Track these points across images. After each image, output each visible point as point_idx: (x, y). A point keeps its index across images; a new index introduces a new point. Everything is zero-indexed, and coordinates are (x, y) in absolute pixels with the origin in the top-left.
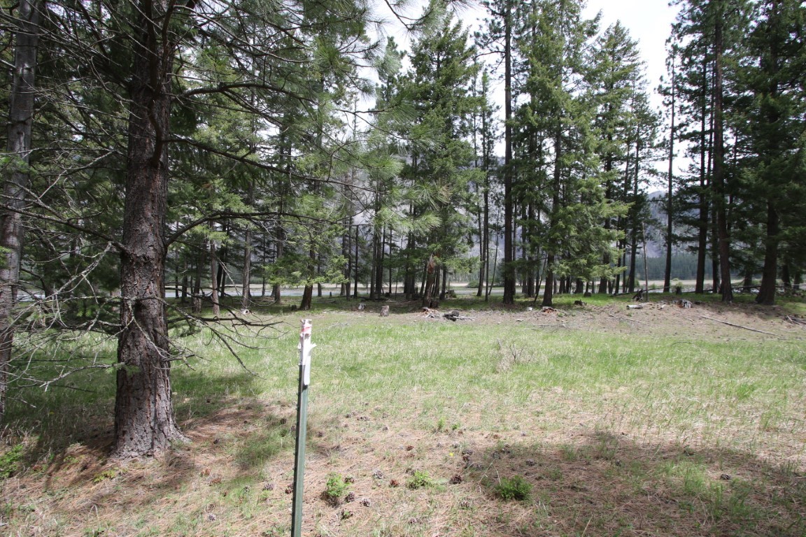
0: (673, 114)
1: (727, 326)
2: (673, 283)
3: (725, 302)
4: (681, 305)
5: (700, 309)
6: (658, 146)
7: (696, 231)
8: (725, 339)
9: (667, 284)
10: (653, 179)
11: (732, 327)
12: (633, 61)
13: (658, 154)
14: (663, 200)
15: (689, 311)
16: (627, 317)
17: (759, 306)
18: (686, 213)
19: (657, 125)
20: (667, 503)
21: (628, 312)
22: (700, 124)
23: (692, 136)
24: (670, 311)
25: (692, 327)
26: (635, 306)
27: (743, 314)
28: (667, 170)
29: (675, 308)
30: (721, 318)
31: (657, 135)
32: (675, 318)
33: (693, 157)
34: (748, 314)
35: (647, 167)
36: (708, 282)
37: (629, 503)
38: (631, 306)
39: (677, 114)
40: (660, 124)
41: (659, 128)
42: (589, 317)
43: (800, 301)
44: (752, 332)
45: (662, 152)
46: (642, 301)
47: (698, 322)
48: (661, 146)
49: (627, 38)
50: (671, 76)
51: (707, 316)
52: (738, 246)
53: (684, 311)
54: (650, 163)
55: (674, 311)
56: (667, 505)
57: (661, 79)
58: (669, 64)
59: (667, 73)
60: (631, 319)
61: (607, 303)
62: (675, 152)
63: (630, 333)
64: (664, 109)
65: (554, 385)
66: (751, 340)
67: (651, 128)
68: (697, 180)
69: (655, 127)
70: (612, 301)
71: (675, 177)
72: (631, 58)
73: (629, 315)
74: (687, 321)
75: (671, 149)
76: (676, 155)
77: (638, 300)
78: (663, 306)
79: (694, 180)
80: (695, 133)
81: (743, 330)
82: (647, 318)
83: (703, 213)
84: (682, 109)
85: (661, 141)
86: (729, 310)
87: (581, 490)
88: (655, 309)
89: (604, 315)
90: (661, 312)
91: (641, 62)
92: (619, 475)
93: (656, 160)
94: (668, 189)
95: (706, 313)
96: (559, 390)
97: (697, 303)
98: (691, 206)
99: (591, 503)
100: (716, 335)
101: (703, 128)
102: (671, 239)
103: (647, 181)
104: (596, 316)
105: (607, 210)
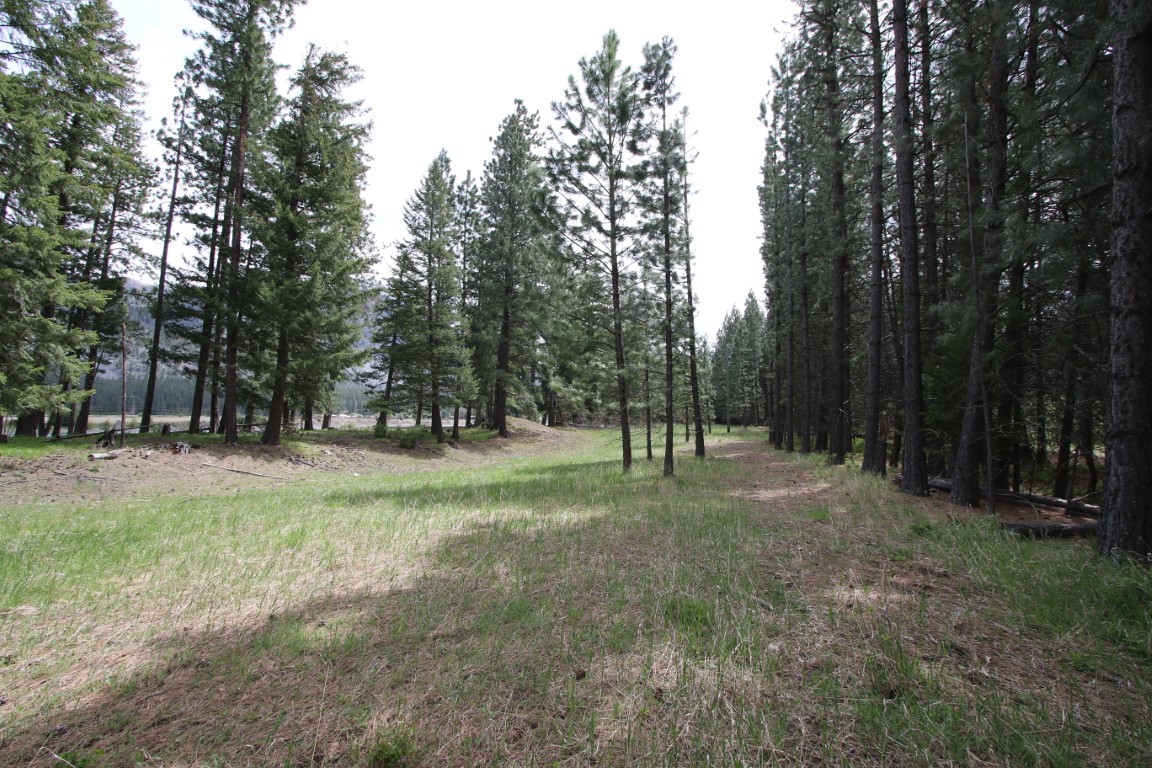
0: (176, 180)
1: (234, 474)
2: (155, 419)
3: (229, 444)
4: (176, 450)
5: (199, 453)
6: (151, 216)
7: (194, 349)
8: (235, 490)
9: (146, 421)
10: (136, 261)
11: (239, 474)
12: (125, 71)
13: (148, 227)
14: (148, 297)
15: (187, 458)
16: (91, 474)
17: (266, 447)
18: (183, 322)
19: (150, 185)
20: (283, 674)
21: (92, 465)
22: (213, 208)
23: (199, 220)
24: (159, 460)
25: (192, 479)
26: (106, 455)
27: (249, 458)
28: (160, 254)
29: (168, 456)
30: (226, 463)
31: (150, 199)
32: (168, 469)
33: (199, 248)
34: (255, 457)
35: (128, 240)
36: (205, 419)
37: (245, 697)
38: (96, 455)
39: (181, 182)
40: (155, 186)
41: (154, 190)
42: (13, 479)
43: (299, 440)
44: (261, 478)
45: (153, 227)
46: (113, 447)
47: (198, 472)
48: (156, 216)
49: (119, 29)
50: (179, 125)
51: (209, 463)
52: (246, 375)
53: (180, 458)
54: (134, 236)
55: (167, 459)
56: (285, 676)
57: (164, 121)
58: (177, 107)
59: (173, 117)
60: (98, 475)
61: (47, 453)
62: (173, 233)
63: (102, 499)
64: (164, 166)
65: (17, 602)
66: (262, 486)
67: (140, 185)
68: (202, 280)
69: (147, 186)
70: (58, 449)
71: (169, 268)
72: (122, 65)
73: (95, 470)
74: (184, 472)
75: (169, 225)
76: (174, 238)
77: (105, 445)
78: (149, 453)
79: (197, 278)
80: (204, 218)
81: (251, 476)
82: (125, 471)
83: (207, 326)
84: (188, 176)
85: (155, 209)
86: (235, 453)
87: (174, 718)
88: (138, 458)
89: (44, 473)
90: (146, 461)
91: (138, 80)
92: (212, 676)
93: (145, 235)
94: (158, 282)
95: (206, 458)
96: (29, 610)
97: (195, 447)
98: (191, 314)
99: (198, 723)
100: (223, 485)
101: (216, 215)
102: (156, 355)
103: (125, 262)
104: (28, 476)
105: (65, 294)
